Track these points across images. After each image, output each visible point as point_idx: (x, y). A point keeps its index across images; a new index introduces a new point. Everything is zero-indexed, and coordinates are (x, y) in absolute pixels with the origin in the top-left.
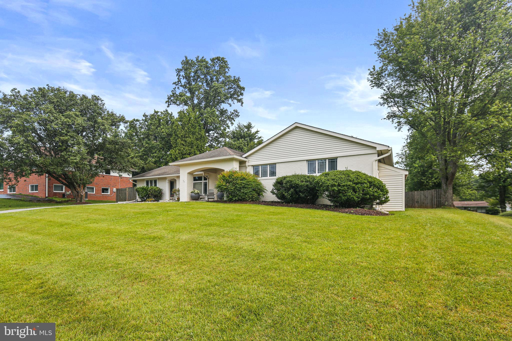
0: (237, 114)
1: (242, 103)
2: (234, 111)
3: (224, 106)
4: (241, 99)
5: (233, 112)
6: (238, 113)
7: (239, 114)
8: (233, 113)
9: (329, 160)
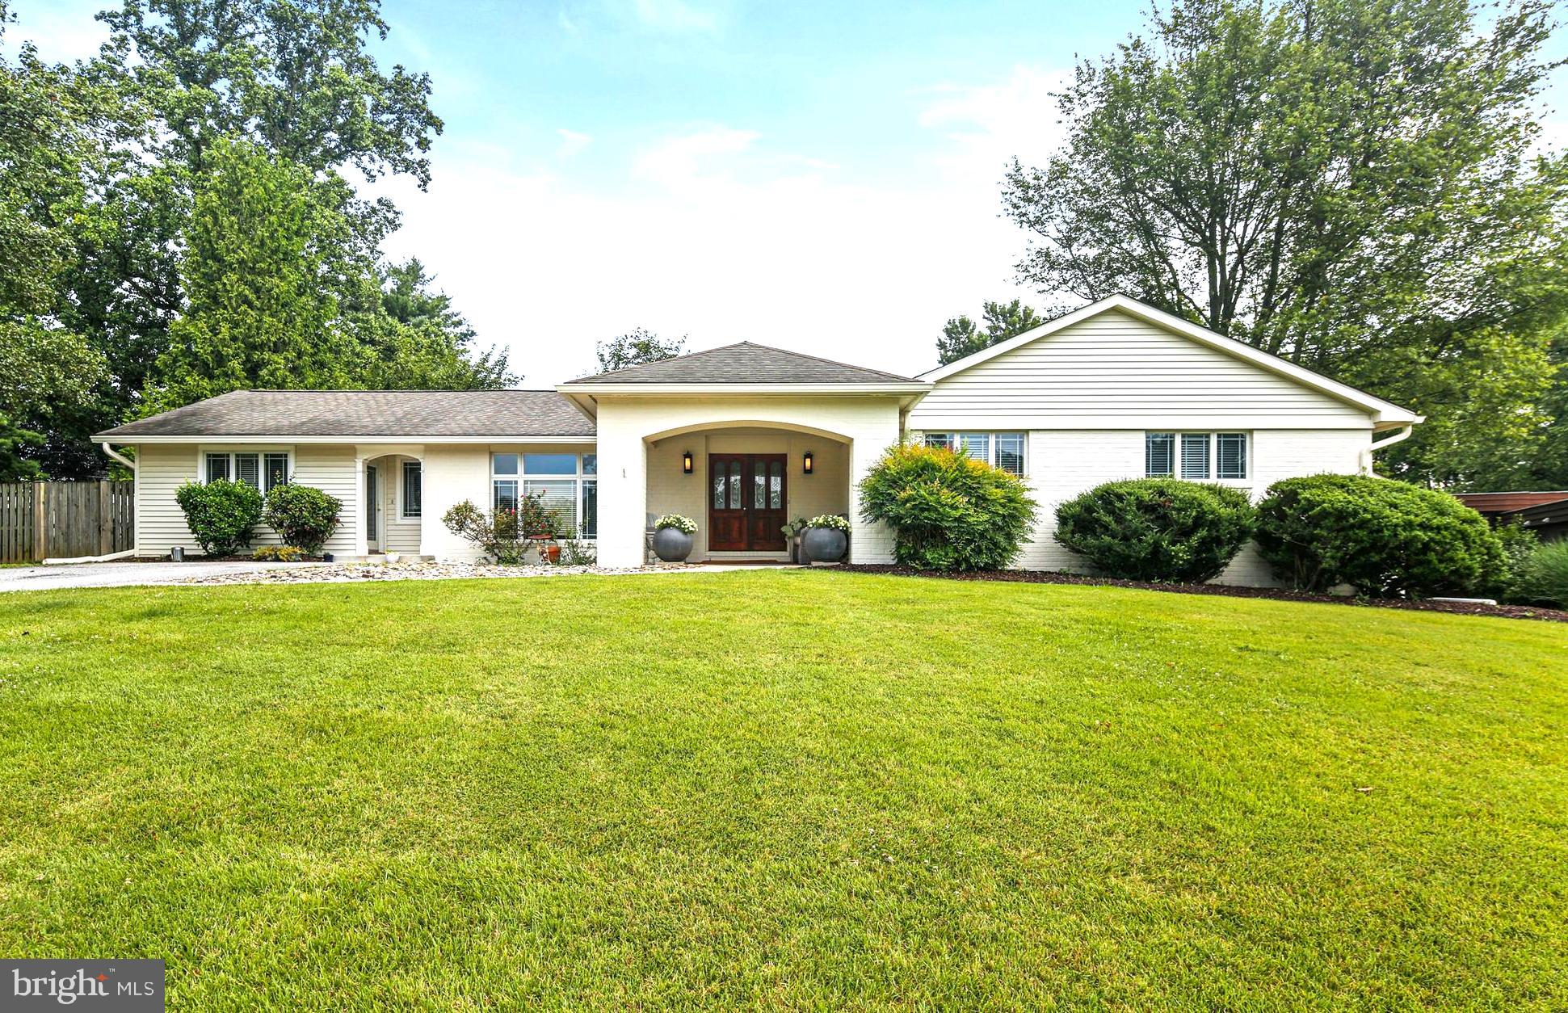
0: (390, 216)
1: (425, 181)
2: (379, 201)
3: (348, 171)
4: (422, 164)
5: (378, 207)
6: (397, 213)
7: (401, 220)
8: (374, 211)
9: (1219, 436)
